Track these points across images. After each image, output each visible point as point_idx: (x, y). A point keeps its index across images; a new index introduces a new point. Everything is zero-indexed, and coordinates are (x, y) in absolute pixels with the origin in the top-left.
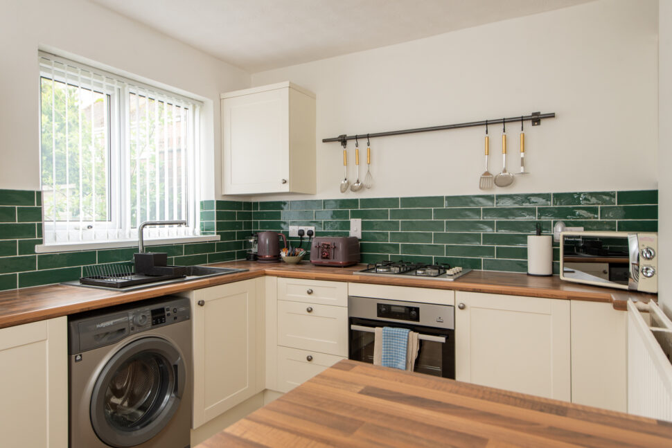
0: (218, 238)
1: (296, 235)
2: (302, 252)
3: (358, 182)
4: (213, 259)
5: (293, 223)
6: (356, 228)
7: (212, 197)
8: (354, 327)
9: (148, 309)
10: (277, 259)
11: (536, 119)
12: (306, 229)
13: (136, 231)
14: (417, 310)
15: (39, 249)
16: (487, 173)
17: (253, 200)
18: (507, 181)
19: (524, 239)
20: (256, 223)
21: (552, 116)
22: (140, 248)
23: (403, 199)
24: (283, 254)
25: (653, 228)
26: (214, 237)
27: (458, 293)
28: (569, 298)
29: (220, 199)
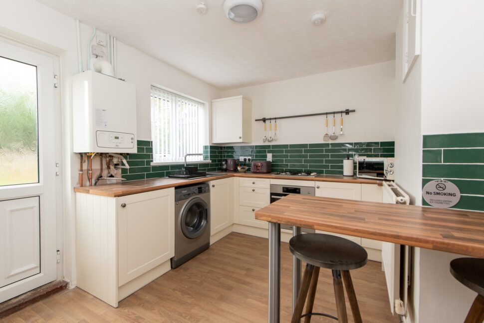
0: (210, 161)
1: (243, 160)
2: (247, 168)
3: (271, 138)
4: (209, 170)
5: (241, 156)
6: (269, 157)
7: (208, 144)
8: (273, 197)
9: (197, 187)
10: (236, 170)
11: (347, 112)
12: (247, 158)
13: (184, 158)
14: (299, 189)
15: (152, 164)
16: (327, 134)
17: (223, 146)
18: (335, 138)
19: (342, 162)
20: (224, 156)
21: (354, 111)
22: (185, 165)
23: (290, 145)
24: (239, 168)
25: (393, 156)
26: (209, 161)
27: (316, 182)
28: (361, 183)
29: (211, 145)
